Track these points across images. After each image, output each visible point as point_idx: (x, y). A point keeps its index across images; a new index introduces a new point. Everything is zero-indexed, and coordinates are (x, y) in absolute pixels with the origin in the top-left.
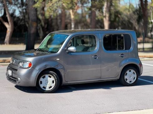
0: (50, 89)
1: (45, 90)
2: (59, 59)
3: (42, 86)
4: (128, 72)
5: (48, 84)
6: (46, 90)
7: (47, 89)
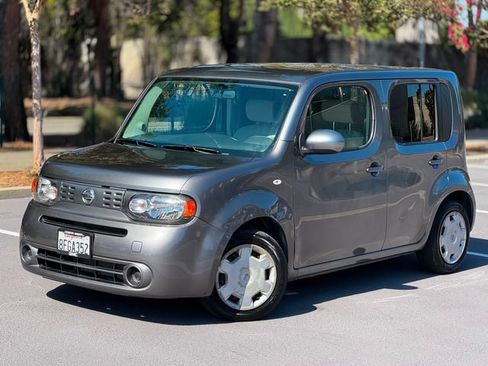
0: (257, 303)
1: (237, 308)
2: (280, 182)
3: (225, 293)
4: (447, 222)
5: (250, 282)
6: (242, 308)
7: (247, 305)
